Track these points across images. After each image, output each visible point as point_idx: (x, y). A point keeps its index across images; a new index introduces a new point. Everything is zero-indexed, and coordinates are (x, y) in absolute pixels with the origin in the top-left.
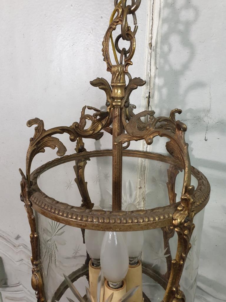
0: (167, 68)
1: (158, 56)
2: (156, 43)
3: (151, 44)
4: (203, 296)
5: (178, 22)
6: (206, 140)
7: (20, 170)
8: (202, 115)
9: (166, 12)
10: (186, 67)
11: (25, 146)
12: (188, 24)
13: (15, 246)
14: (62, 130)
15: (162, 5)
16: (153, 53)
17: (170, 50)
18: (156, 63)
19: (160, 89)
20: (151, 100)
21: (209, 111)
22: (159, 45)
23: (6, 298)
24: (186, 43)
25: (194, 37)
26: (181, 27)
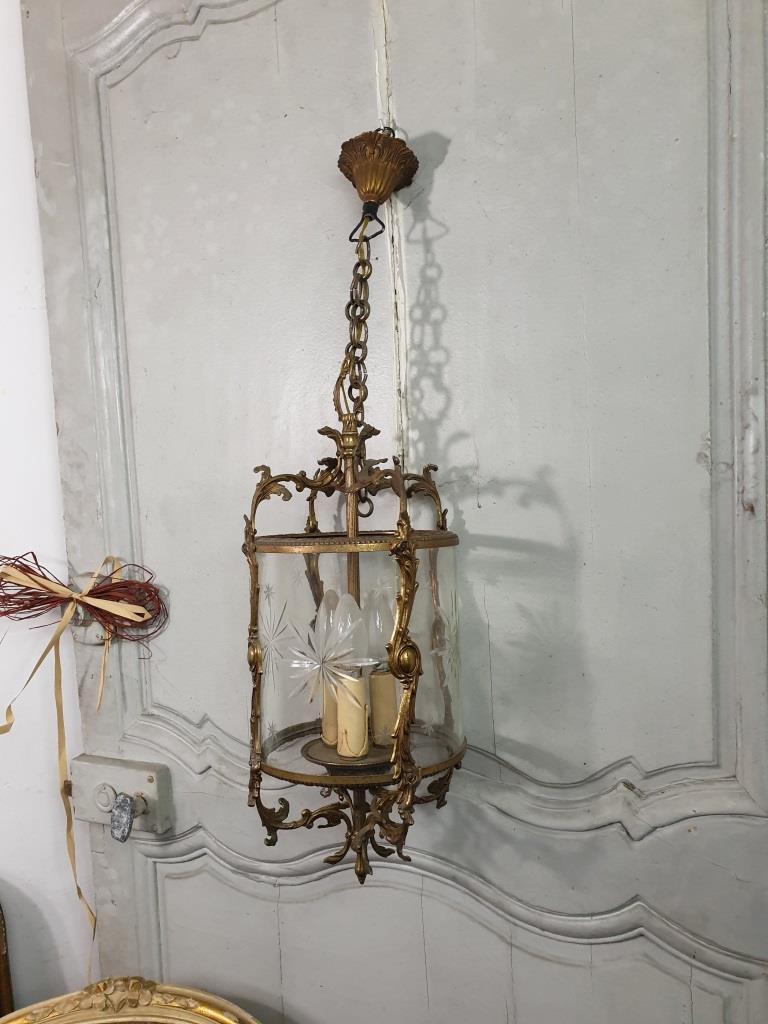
0: (421, 417)
1: (409, 404)
2: (406, 390)
3: (399, 390)
5: (428, 364)
6: (479, 507)
7: (245, 516)
8: (470, 473)
9: (413, 355)
10: (443, 414)
11: (252, 490)
12: (439, 366)
13: (195, 743)
14: (288, 478)
15: (408, 347)
16: (403, 401)
17: (422, 397)
18: (407, 413)
19: (415, 444)
20: (406, 459)
21: (477, 468)
22: (409, 391)
24: (439, 386)
25: (447, 379)
26: (433, 370)
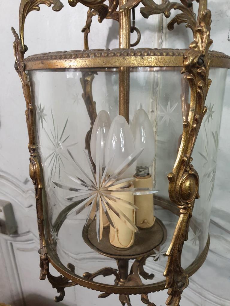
4: (221, 235)
6: (229, 40)
7: (13, 29)
13: (24, 192)
23: (18, 249)
